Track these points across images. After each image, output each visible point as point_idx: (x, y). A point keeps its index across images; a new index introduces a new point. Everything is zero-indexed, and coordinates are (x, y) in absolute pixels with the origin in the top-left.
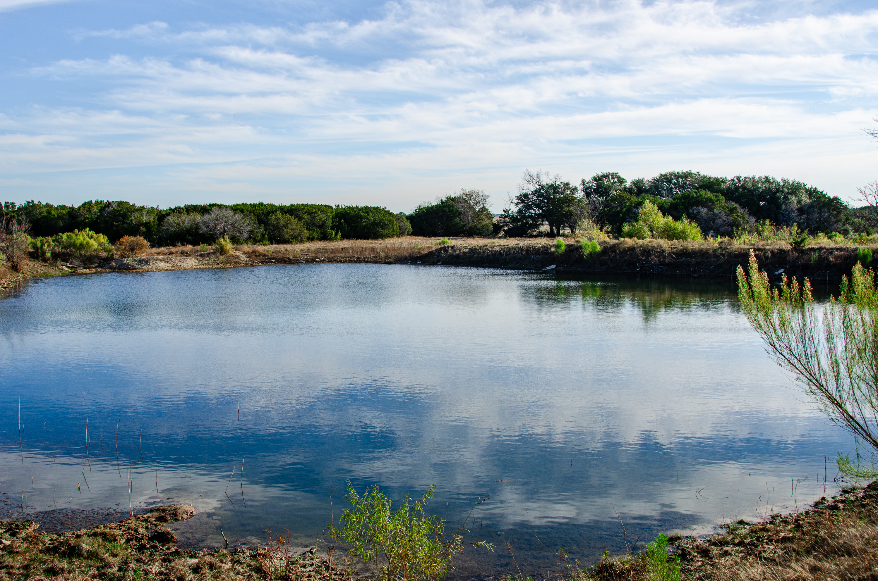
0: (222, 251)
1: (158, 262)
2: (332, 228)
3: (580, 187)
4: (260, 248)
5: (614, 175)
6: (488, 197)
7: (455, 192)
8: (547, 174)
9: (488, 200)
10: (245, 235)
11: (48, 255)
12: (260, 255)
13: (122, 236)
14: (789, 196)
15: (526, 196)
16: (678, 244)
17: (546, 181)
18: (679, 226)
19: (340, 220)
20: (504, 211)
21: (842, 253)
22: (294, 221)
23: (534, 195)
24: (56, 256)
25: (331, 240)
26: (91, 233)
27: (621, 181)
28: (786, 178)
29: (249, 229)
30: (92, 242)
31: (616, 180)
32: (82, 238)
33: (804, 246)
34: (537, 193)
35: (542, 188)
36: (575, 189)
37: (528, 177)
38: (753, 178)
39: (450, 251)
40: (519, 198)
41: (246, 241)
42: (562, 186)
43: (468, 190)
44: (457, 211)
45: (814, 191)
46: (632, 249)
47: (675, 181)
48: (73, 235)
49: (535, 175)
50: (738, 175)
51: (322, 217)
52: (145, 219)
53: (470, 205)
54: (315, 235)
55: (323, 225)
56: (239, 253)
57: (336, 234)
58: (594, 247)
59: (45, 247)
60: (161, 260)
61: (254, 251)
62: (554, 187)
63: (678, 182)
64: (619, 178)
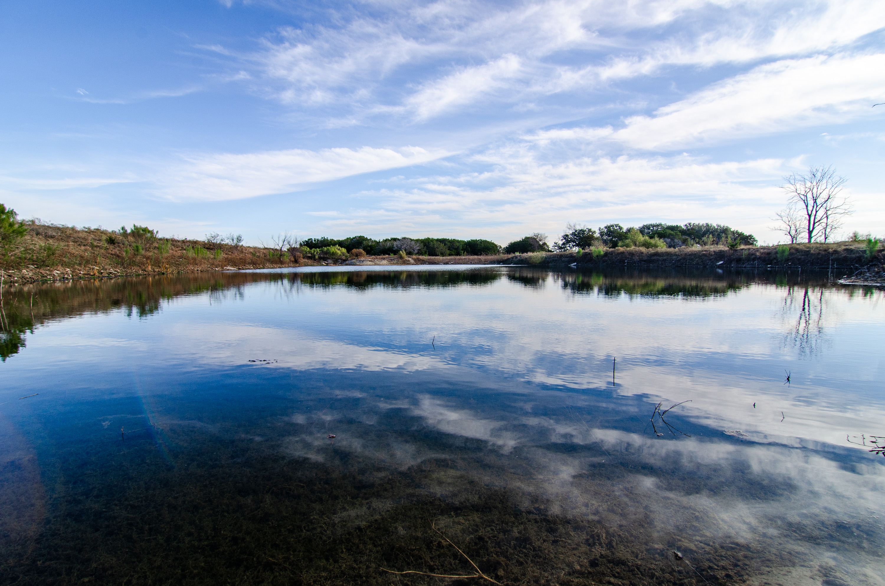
0: (401, 257)
1: (368, 262)
2: (462, 250)
3: (598, 232)
4: (421, 257)
5: (616, 226)
6: (547, 237)
7: (530, 234)
8: (580, 225)
9: (547, 239)
10: (416, 251)
11: (317, 257)
12: (421, 260)
13: (353, 249)
14: (721, 234)
15: (567, 236)
16: (651, 250)
17: (578, 228)
18: (653, 241)
19: (467, 246)
20: (555, 243)
21: (765, 250)
22: (442, 245)
23: (572, 235)
24: (320, 258)
25: (460, 255)
26: (339, 247)
27: (621, 228)
28: (719, 224)
29: (418, 248)
30: (339, 252)
31: (618, 228)
32: (333, 250)
33: (737, 248)
34: (573, 234)
35: (576, 231)
36: (595, 232)
37: (569, 226)
38: (699, 224)
39: (519, 258)
40: (563, 237)
41: (416, 254)
42: (587, 230)
43: (536, 232)
44: (530, 244)
45: (736, 232)
46: (623, 253)
47: (651, 228)
48: (329, 248)
49: (572, 225)
50: (689, 222)
51: (458, 244)
52: (370, 244)
53: (537, 241)
54: (453, 253)
55: (457, 248)
56: (410, 259)
57: (464, 253)
58: (600, 252)
59: (315, 253)
60: (370, 261)
61: (418, 259)
62: (582, 231)
63: (654, 229)
64: (619, 227)
